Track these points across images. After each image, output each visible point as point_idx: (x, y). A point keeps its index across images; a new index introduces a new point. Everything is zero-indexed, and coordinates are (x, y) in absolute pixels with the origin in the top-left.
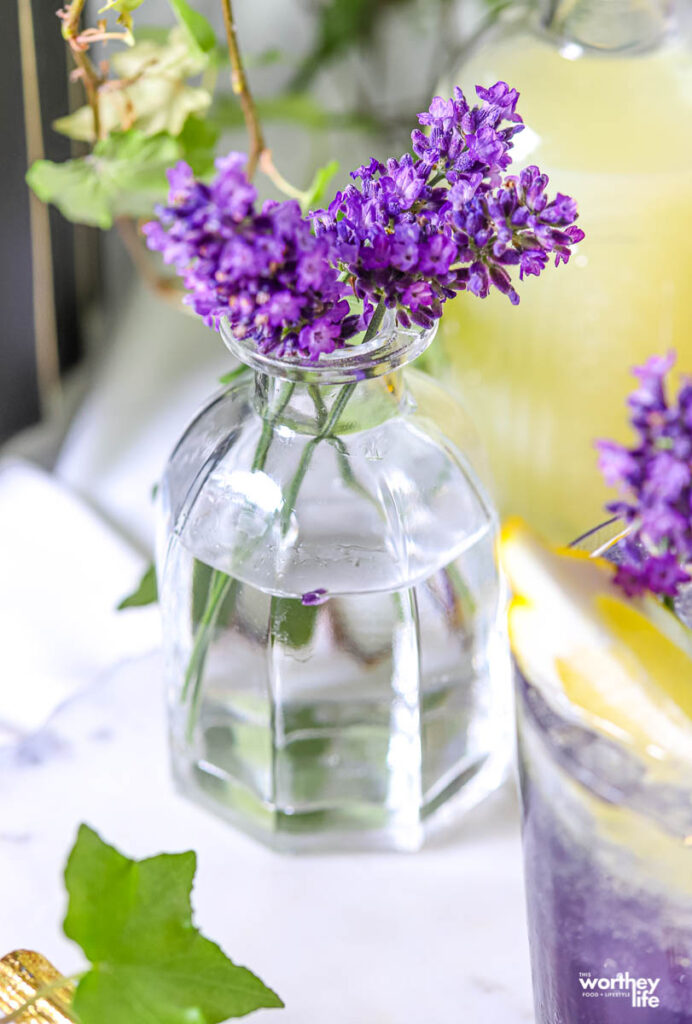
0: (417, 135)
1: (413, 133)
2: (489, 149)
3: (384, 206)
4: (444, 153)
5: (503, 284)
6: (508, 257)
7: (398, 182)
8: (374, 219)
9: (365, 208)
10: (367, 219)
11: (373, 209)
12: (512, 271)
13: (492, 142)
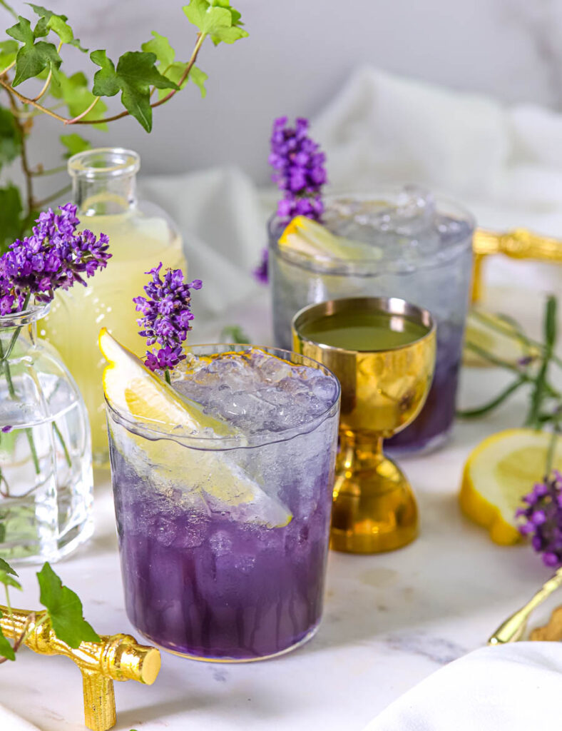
0: (35, 229)
1: (33, 228)
2: (67, 229)
3: (25, 255)
4: (48, 234)
5: (79, 279)
6: (80, 267)
7: (30, 244)
8: (21, 261)
9: (17, 257)
10: (19, 261)
11: (20, 257)
12: (83, 275)
13: (68, 226)
